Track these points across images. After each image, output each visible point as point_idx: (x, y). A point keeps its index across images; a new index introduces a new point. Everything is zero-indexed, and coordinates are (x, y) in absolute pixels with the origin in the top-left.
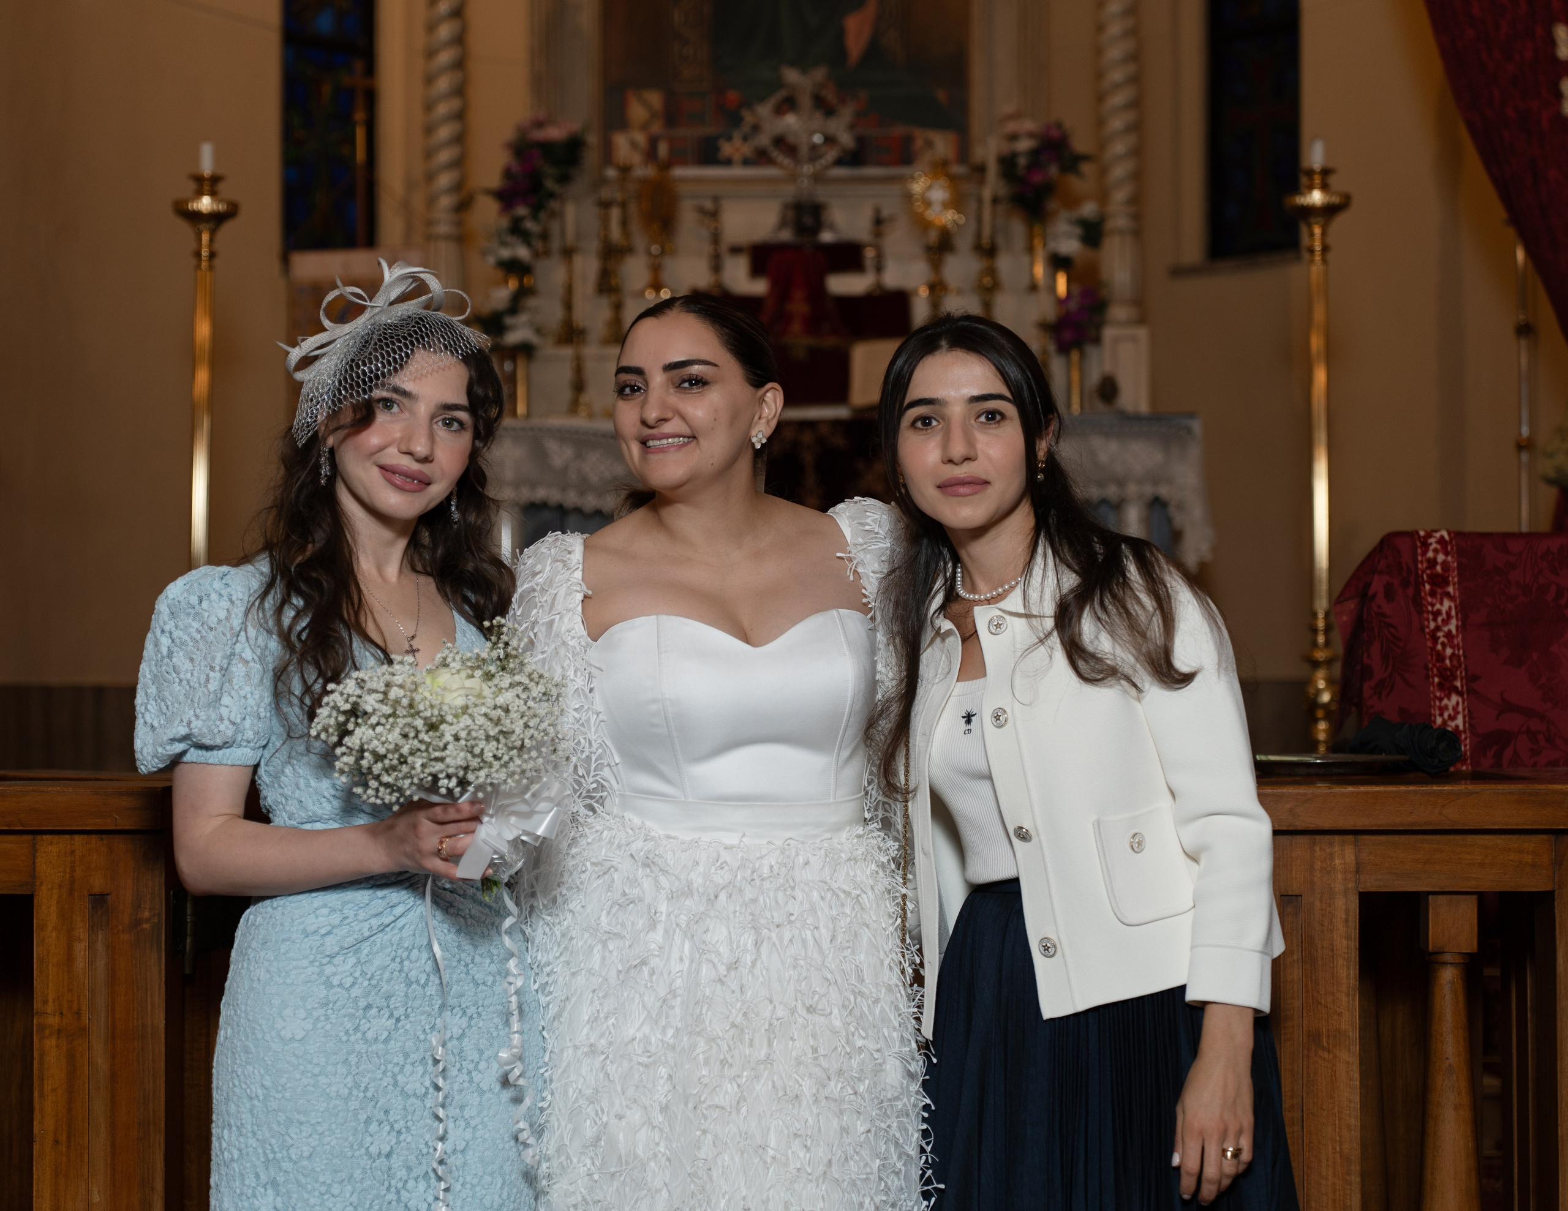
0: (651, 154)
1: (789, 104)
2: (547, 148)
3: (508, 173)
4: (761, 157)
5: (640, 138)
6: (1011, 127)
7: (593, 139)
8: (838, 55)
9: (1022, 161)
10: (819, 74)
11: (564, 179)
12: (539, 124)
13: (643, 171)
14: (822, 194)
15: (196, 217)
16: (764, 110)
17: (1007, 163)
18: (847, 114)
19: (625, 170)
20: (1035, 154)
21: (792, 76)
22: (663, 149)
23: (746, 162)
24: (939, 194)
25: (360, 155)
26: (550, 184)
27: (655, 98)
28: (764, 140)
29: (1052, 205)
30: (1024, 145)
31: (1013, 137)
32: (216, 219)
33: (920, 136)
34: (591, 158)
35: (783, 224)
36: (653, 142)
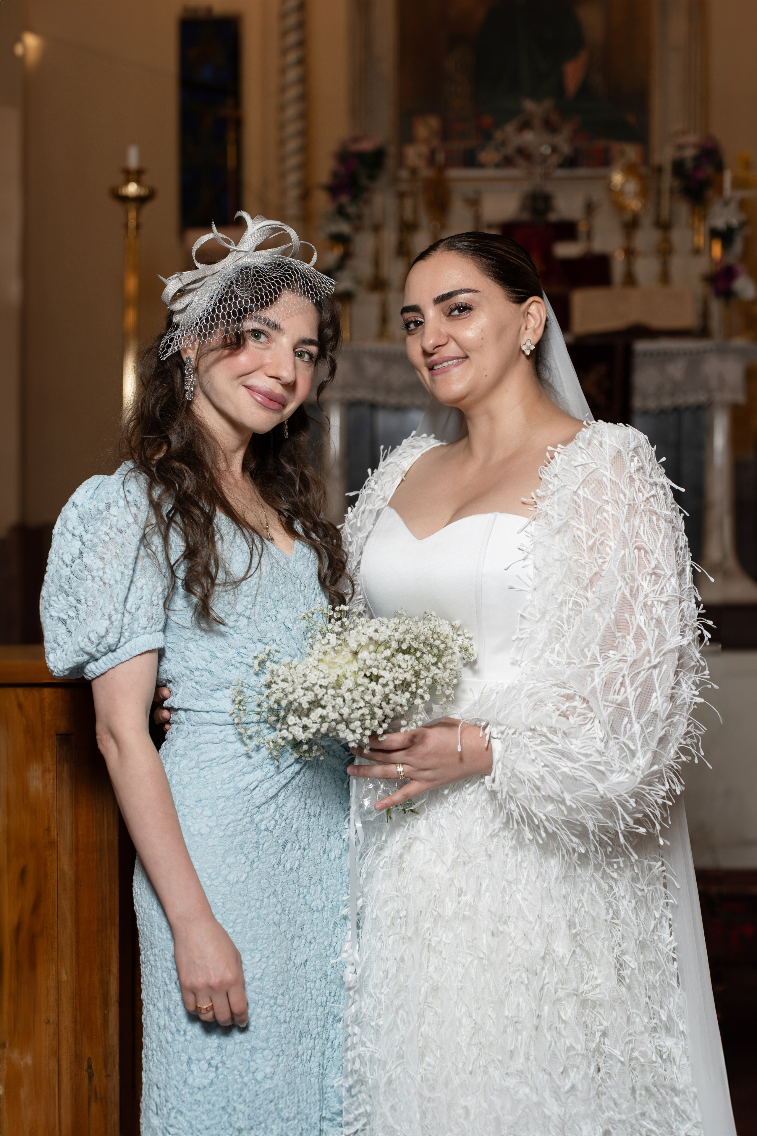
0: (431, 160)
1: (526, 125)
2: (361, 156)
3: (335, 174)
4: (507, 162)
5: (424, 149)
6: (682, 140)
7: (392, 150)
8: (559, 91)
9: (689, 164)
10: (548, 104)
11: (372, 177)
12: (356, 139)
13: (426, 172)
14: (550, 188)
15: (125, 199)
16: (510, 129)
17: (678, 167)
18: (567, 131)
19: (414, 171)
20: (698, 159)
21: (529, 105)
22: (441, 157)
23: (497, 166)
24: (632, 187)
25: (231, 162)
26: (364, 181)
27: (434, 122)
28: (509, 150)
29: (710, 193)
30: (689, 153)
31: (681, 147)
32: (140, 200)
33: (616, 147)
34: (390, 163)
35: (523, 207)
36: (433, 153)
